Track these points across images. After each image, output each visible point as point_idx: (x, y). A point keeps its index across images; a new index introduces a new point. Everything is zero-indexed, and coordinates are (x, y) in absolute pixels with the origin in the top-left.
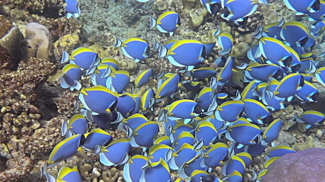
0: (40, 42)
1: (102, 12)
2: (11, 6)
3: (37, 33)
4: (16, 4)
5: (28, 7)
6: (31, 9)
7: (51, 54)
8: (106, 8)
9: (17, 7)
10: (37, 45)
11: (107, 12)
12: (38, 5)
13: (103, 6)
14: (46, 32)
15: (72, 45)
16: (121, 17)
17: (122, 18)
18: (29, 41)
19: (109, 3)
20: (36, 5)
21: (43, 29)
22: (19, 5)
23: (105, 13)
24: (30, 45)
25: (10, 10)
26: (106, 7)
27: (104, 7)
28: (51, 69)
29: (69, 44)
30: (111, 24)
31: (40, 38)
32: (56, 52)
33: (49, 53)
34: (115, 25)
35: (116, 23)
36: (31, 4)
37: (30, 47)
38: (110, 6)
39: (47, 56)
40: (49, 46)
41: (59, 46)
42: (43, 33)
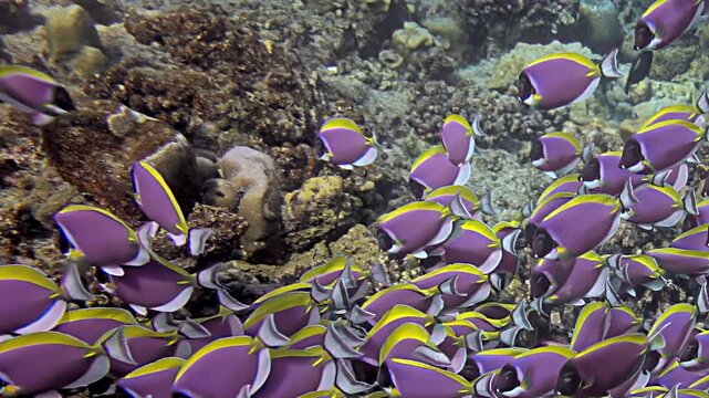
0: (247, 184)
1: (483, 178)
2: (222, 122)
3: (244, 166)
4: (232, 119)
5: (262, 128)
6: (270, 133)
7: (269, 213)
8: (496, 172)
9: (235, 125)
10: (242, 193)
11: (494, 178)
12: (287, 127)
13: (489, 167)
14: (265, 165)
15: (324, 197)
16: (524, 189)
17: (526, 193)
18: (220, 182)
19: (504, 162)
20: (283, 126)
21: (258, 160)
22: (240, 121)
23: (488, 180)
24: (221, 190)
25: (218, 132)
26: (496, 169)
27: (492, 170)
28: (234, 228)
29: (318, 196)
30: (498, 202)
31: (247, 177)
32: (287, 210)
33: (267, 211)
34: (506, 205)
35: (508, 200)
36: (268, 121)
37: (221, 195)
38: (504, 168)
39: (259, 215)
40: (266, 195)
41: (294, 199)
42: (259, 167)
